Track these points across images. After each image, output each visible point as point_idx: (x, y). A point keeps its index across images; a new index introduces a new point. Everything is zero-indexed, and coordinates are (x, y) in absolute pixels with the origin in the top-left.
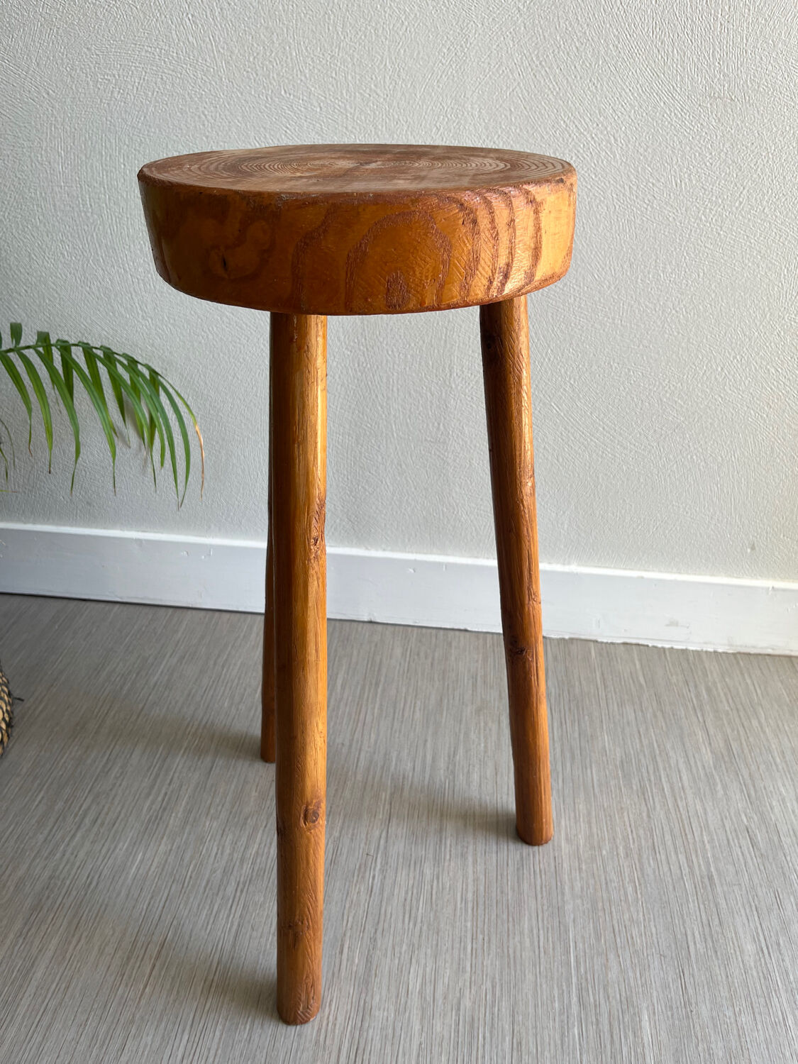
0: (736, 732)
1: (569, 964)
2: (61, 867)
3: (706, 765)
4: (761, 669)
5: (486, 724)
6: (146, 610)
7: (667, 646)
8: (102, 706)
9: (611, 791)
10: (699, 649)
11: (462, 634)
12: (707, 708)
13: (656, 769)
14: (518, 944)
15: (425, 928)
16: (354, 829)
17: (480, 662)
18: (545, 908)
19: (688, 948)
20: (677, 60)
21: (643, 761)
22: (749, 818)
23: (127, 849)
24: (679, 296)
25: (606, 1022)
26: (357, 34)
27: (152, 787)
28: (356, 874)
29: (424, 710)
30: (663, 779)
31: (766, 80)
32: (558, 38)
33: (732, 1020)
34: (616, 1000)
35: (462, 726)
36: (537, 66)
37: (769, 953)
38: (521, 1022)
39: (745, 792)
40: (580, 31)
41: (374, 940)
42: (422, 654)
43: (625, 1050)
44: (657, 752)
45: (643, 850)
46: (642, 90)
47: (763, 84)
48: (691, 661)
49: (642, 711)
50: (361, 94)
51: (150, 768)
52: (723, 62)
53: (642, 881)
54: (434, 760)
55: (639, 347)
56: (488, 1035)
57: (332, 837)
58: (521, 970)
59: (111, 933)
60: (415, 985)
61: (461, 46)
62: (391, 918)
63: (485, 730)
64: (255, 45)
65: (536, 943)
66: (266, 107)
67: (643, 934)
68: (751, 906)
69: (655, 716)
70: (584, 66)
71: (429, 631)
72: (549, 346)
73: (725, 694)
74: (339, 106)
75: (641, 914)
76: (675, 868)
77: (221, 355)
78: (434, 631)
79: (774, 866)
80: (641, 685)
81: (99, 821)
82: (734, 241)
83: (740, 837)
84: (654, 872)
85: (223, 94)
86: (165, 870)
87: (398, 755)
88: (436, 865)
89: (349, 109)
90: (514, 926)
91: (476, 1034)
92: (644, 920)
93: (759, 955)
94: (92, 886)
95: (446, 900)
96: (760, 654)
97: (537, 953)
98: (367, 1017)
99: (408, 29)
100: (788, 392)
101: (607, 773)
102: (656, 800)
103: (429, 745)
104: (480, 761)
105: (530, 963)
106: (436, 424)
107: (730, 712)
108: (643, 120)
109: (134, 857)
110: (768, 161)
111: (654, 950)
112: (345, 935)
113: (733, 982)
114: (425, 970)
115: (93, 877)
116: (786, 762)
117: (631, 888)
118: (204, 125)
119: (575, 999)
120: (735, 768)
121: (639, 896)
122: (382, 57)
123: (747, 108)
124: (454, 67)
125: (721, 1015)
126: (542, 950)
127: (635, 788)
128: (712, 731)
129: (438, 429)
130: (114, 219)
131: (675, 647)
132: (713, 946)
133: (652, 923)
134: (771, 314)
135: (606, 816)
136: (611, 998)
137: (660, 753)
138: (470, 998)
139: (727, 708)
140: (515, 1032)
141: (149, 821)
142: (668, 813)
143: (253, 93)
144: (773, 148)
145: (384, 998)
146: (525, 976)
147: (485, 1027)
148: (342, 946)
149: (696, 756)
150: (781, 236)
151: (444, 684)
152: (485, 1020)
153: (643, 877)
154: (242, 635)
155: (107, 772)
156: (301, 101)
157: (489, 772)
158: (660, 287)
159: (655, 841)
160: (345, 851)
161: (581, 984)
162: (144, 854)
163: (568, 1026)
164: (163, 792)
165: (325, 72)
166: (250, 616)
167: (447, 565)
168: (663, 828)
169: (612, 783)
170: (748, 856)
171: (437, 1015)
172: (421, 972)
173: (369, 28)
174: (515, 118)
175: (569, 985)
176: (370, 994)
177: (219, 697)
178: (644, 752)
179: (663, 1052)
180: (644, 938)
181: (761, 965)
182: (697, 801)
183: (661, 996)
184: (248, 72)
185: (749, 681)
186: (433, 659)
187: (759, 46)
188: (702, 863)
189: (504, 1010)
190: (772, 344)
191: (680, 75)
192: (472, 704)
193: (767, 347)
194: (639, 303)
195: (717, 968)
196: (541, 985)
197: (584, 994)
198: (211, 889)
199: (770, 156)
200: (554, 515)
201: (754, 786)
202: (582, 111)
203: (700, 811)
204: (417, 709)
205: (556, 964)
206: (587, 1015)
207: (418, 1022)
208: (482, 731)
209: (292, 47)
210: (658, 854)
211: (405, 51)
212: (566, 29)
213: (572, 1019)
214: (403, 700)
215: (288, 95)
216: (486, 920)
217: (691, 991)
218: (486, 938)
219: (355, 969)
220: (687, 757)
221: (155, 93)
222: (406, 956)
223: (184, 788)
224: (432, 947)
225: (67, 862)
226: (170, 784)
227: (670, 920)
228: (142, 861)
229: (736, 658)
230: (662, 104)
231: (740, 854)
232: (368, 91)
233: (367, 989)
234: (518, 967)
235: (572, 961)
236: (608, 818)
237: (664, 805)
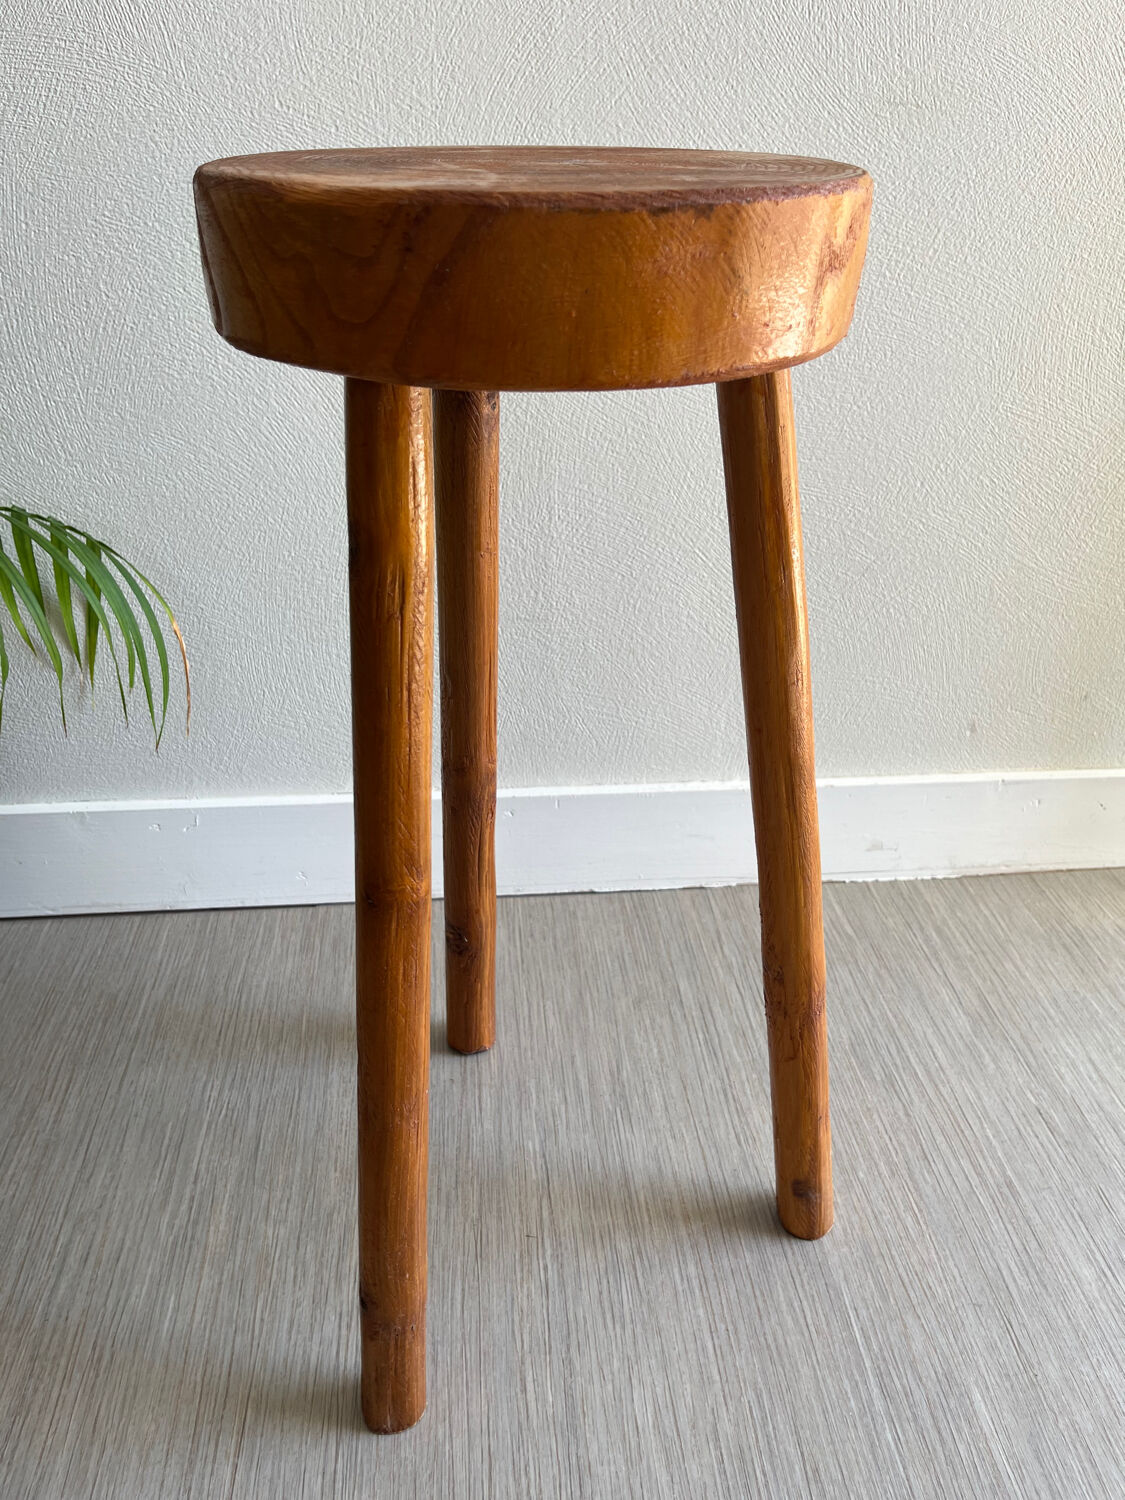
0: (989, 983)
1: (854, 1341)
2: (46, 1340)
3: (963, 1033)
4: (997, 894)
5: (653, 1020)
6: (98, 921)
7: (870, 879)
8: (56, 1080)
9: (848, 1087)
10: (912, 878)
11: (588, 897)
12: (944, 955)
13: (900, 1049)
14: (778, 1328)
15: (639, 1330)
16: (499, 1202)
17: (622, 933)
18: (802, 1268)
19: (1007, 1288)
20: (844, 52)
21: (878, 1037)
22: (1037, 1096)
23: (148, 1294)
24: (861, 384)
25: (926, 1415)
26: (388, 16)
27: (167, 1192)
28: (518, 1269)
29: (560, 1013)
30: (912, 1060)
31: (962, 77)
32: (680, 21)
33: (1093, 1378)
34: (931, 1380)
35: (620, 1028)
36: (652, 62)
37: (1114, 1275)
38: (810, 1440)
39: (1022, 1060)
40: (711, 12)
41: (568, 1362)
42: (537, 935)
43: (961, 1448)
44: (896, 1025)
45: (912, 1162)
46: (798, 95)
47: (958, 84)
48: (906, 896)
49: (860, 971)
50: (397, 106)
51: (157, 1162)
52: (905, 53)
53: (922, 1205)
54: (591, 1083)
55: (810, 460)
56: (768, 1468)
57: (469, 1220)
58: (790, 1363)
59: (153, 1428)
60: (646, 1419)
61: (543, 34)
62: (586, 1323)
63: (653, 1029)
64: (232, 35)
65: (802, 1321)
66: (251, 127)
67: (943, 1279)
68: (1072, 1214)
69: (880, 976)
70: (718, 62)
71: (539, 899)
72: (688, 467)
73: (962, 933)
74: (364, 123)
75: (933, 1252)
76: (960, 1180)
77: (199, 513)
78: (547, 899)
79: (1086, 1155)
80: (850, 938)
81: (92, 1259)
82: (929, 304)
83: (1032, 1122)
84: (935, 1191)
85: (183, 110)
86: (219, 1316)
87: (538, 1084)
88: (633, 1234)
89: (381, 128)
90: (765, 1301)
91: (751, 1472)
92: (939, 1259)
93: (1101, 1280)
94: (104, 1363)
95: (659, 1282)
96: (991, 875)
97: (807, 1334)
98: (587, 1479)
99: (464, 9)
100: (1007, 510)
101: (837, 1064)
102: (911, 1090)
103: (578, 1061)
104: (657, 1073)
105: (800, 1351)
106: (533, 593)
107: (975, 957)
108: (802, 138)
109: (163, 1304)
110: (968, 192)
111: (963, 1300)
112: (523, 1363)
113: (1079, 1325)
114: (654, 1392)
115: (103, 1348)
116: (1063, 1014)
117: (910, 1218)
118: (153, 158)
119: (876, 1391)
120: (1001, 1030)
121: (924, 1227)
123: (938, 118)
124: (533, 64)
125: (1076, 1373)
126: (812, 1329)
127: (878, 1078)
128: (958, 987)
129: (536, 600)
130: (12, 309)
131: (881, 879)
132: (1040, 1279)
133: (951, 1263)
134: (982, 403)
135: (850, 1124)
136: (924, 1380)
137: (899, 1025)
138: (729, 1420)
139: (969, 952)
140: (806, 1454)
141: (175, 1244)
142: (930, 1105)
143: (230, 106)
144: (974, 173)
145: (605, 1446)
146: (798, 1371)
147: (761, 1457)
148: (523, 1380)
149: (947, 1021)
150: (989, 295)
151: (579, 972)
152: (758, 1447)
153: (922, 1199)
154: (259, 940)
155: (88, 1181)
156: (305, 117)
157: (674, 1087)
158: (835, 373)
159: (925, 1147)
160: (493, 1237)
161: (879, 1368)
162: (179, 1296)
163: (877, 1432)
164: (187, 1196)
165: (341, 73)
166: (265, 912)
167: (560, 800)
168: (930, 1128)
169: (847, 1076)
170: (1050, 1147)
171: (688, 1454)
172: (649, 1395)
174: (625, 137)
175: (862, 1374)
176: (582, 1444)
177: (244, 1040)
178: (878, 1027)
179: (1014, 1442)
180: (945, 1285)
181: (1108, 1293)
182: (964, 1083)
183: (990, 1362)
184: (221, 75)
185: (986, 912)
186: (555, 938)
187: (950, 31)
188: (993, 1167)
189: (782, 1427)
190: (985, 444)
191: (849, 73)
192: (627, 994)
193: (978, 449)
194: (808, 397)
195: (1053, 1308)
196: (824, 1381)
197: (887, 1380)
198: (298, 1332)
199: (972, 184)
200: (705, 710)
201: (1032, 1052)
202: (718, 126)
203: (972, 1096)
204: (550, 1013)
205: (837, 1345)
206: (897, 1409)
207: (663, 1469)
208: (649, 1031)
209: (289, 36)
210: (932, 1164)
211: (460, 40)
212: (691, 9)
213: (879, 1418)
214: (525, 1003)
215: (285, 108)
216: (724, 1301)
217: (1027, 1348)
218: (730, 1328)
219: (550, 1412)
220: (935, 1025)
221: (74, 112)
222: (622, 1376)
223: (220, 1185)
224: (656, 1356)
225: (54, 1331)
226: (195, 1182)
227: (973, 1253)
228: (176, 1310)
229: (962, 884)
230: (826, 115)
231: (1038, 1145)
232: (407, 101)
233: (576, 1437)
234: (786, 1360)
235: (858, 1336)
236: (854, 1126)
237: (924, 1096)
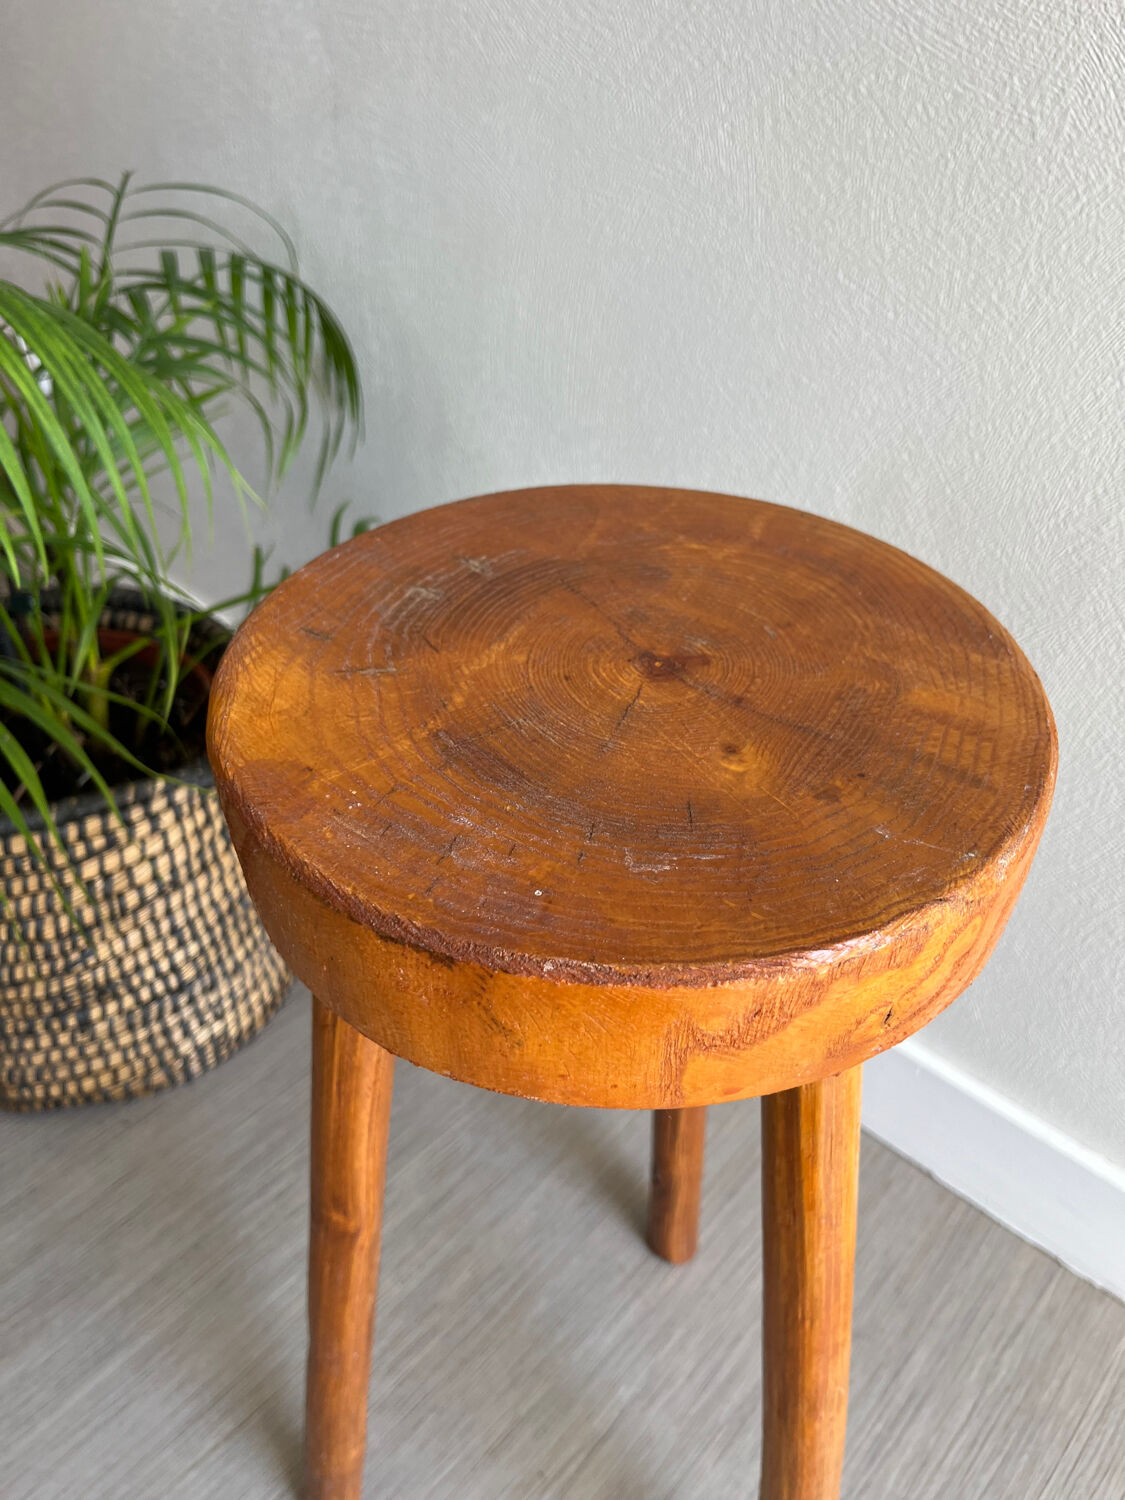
26: (989, 201)
122: (1024, 250)
173: (1012, 194)
